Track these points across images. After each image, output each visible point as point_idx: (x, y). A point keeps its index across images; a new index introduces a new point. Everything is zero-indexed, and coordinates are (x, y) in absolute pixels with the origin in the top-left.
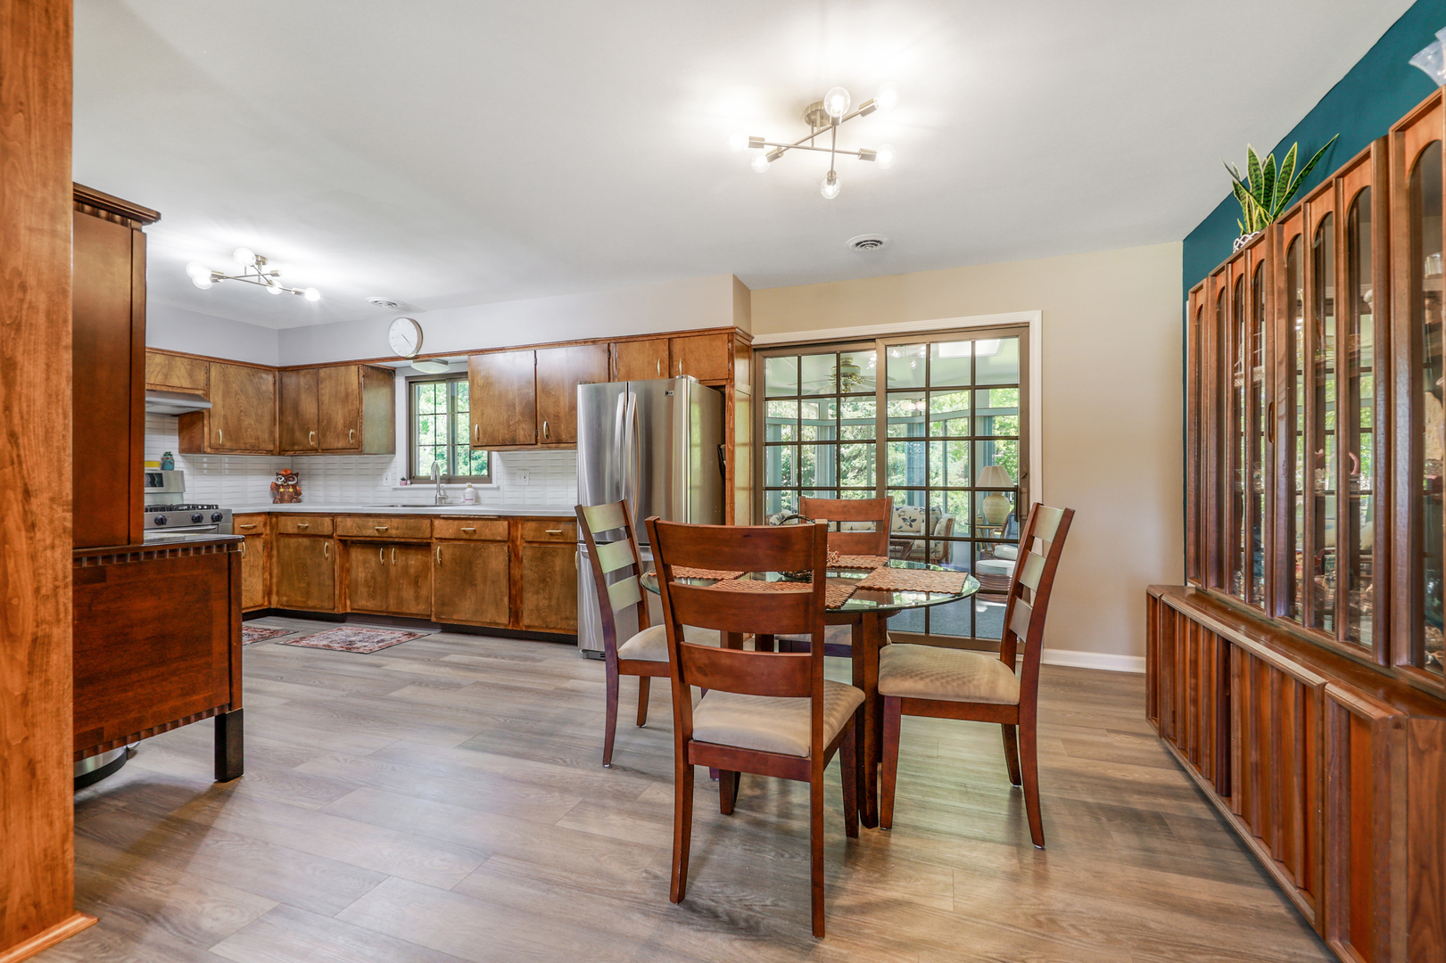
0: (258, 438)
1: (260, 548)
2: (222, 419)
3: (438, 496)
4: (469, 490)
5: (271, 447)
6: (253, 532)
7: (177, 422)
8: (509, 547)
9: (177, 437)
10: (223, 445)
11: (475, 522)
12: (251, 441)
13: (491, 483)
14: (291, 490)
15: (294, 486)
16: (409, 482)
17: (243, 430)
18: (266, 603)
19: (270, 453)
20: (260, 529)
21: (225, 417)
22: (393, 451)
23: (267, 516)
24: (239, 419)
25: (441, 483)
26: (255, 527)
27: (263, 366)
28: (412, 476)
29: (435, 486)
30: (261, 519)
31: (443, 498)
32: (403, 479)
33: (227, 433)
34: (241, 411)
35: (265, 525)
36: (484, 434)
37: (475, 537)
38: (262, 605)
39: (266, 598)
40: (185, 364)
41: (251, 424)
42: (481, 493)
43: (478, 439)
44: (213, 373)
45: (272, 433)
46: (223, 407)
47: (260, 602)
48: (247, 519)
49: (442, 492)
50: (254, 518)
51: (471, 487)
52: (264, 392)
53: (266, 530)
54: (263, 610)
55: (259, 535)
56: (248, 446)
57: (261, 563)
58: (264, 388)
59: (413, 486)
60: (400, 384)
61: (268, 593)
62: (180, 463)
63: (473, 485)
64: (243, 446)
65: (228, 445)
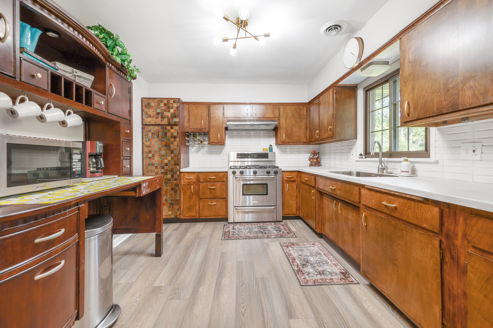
0: (299, 137)
1: (295, 187)
2: (285, 130)
3: (380, 167)
4: (405, 163)
5: (305, 140)
6: (292, 180)
7: (275, 133)
8: (441, 242)
9: (275, 139)
10: (285, 140)
11: (396, 199)
12: (297, 138)
13: (429, 157)
14: (315, 160)
15: (316, 159)
16: (364, 157)
17: (293, 134)
18: (298, 213)
19: (305, 143)
20: (295, 179)
21: (286, 128)
22: (356, 137)
23: (298, 173)
24: (292, 129)
25: (383, 157)
26: (292, 177)
27: (301, 103)
28: (367, 153)
29: (378, 159)
30: (295, 174)
31: (384, 169)
32: (361, 155)
33: (287, 135)
34: (292, 125)
35: (297, 177)
36: (415, 108)
37: (396, 215)
38: (296, 214)
39: (298, 211)
40: (271, 108)
41: (296, 131)
42: (417, 166)
43: (409, 114)
44: (281, 110)
45: (306, 134)
46: (285, 124)
47: (295, 213)
48: (289, 173)
49: (383, 164)
50: (292, 173)
51: (407, 160)
52: (302, 115)
53: (298, 179)
54: (297, 216)
55: (295, 181)
56: (295, 141)
57: (295, 195)
58: (302, 113)
59: (367, 159)
60: (360, 94)
61: (298, 209)
62: (275, 149)
63: (409, 159)
64: (293, 141)
65: (287, 140)
